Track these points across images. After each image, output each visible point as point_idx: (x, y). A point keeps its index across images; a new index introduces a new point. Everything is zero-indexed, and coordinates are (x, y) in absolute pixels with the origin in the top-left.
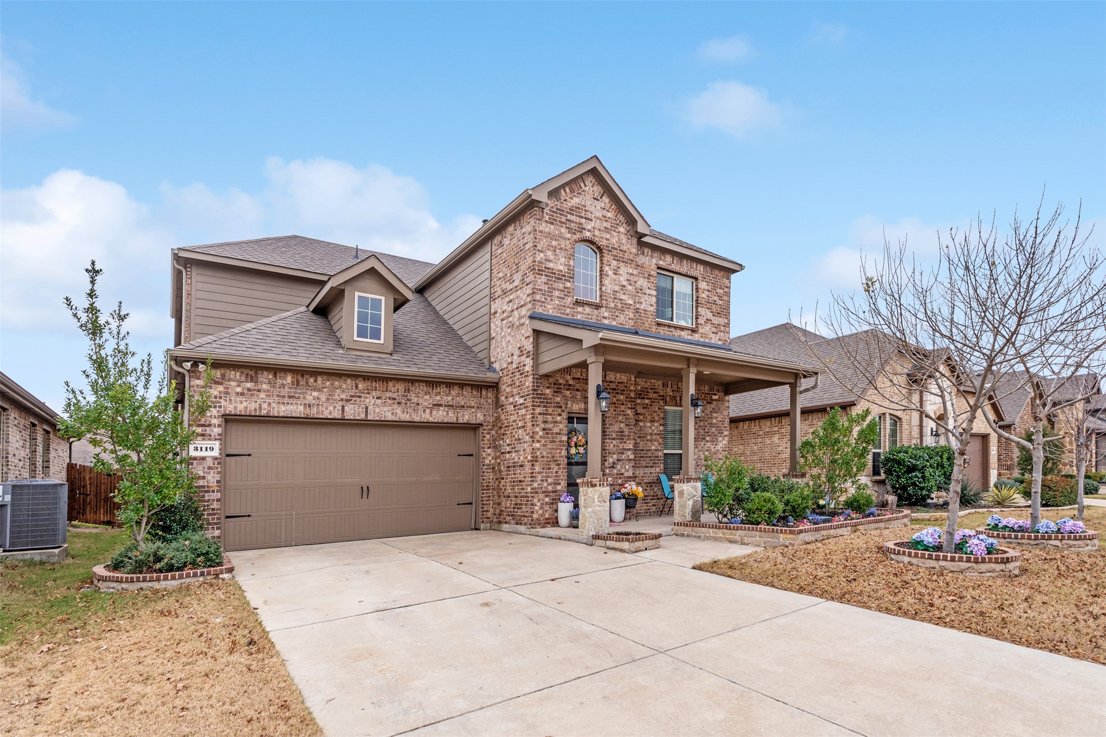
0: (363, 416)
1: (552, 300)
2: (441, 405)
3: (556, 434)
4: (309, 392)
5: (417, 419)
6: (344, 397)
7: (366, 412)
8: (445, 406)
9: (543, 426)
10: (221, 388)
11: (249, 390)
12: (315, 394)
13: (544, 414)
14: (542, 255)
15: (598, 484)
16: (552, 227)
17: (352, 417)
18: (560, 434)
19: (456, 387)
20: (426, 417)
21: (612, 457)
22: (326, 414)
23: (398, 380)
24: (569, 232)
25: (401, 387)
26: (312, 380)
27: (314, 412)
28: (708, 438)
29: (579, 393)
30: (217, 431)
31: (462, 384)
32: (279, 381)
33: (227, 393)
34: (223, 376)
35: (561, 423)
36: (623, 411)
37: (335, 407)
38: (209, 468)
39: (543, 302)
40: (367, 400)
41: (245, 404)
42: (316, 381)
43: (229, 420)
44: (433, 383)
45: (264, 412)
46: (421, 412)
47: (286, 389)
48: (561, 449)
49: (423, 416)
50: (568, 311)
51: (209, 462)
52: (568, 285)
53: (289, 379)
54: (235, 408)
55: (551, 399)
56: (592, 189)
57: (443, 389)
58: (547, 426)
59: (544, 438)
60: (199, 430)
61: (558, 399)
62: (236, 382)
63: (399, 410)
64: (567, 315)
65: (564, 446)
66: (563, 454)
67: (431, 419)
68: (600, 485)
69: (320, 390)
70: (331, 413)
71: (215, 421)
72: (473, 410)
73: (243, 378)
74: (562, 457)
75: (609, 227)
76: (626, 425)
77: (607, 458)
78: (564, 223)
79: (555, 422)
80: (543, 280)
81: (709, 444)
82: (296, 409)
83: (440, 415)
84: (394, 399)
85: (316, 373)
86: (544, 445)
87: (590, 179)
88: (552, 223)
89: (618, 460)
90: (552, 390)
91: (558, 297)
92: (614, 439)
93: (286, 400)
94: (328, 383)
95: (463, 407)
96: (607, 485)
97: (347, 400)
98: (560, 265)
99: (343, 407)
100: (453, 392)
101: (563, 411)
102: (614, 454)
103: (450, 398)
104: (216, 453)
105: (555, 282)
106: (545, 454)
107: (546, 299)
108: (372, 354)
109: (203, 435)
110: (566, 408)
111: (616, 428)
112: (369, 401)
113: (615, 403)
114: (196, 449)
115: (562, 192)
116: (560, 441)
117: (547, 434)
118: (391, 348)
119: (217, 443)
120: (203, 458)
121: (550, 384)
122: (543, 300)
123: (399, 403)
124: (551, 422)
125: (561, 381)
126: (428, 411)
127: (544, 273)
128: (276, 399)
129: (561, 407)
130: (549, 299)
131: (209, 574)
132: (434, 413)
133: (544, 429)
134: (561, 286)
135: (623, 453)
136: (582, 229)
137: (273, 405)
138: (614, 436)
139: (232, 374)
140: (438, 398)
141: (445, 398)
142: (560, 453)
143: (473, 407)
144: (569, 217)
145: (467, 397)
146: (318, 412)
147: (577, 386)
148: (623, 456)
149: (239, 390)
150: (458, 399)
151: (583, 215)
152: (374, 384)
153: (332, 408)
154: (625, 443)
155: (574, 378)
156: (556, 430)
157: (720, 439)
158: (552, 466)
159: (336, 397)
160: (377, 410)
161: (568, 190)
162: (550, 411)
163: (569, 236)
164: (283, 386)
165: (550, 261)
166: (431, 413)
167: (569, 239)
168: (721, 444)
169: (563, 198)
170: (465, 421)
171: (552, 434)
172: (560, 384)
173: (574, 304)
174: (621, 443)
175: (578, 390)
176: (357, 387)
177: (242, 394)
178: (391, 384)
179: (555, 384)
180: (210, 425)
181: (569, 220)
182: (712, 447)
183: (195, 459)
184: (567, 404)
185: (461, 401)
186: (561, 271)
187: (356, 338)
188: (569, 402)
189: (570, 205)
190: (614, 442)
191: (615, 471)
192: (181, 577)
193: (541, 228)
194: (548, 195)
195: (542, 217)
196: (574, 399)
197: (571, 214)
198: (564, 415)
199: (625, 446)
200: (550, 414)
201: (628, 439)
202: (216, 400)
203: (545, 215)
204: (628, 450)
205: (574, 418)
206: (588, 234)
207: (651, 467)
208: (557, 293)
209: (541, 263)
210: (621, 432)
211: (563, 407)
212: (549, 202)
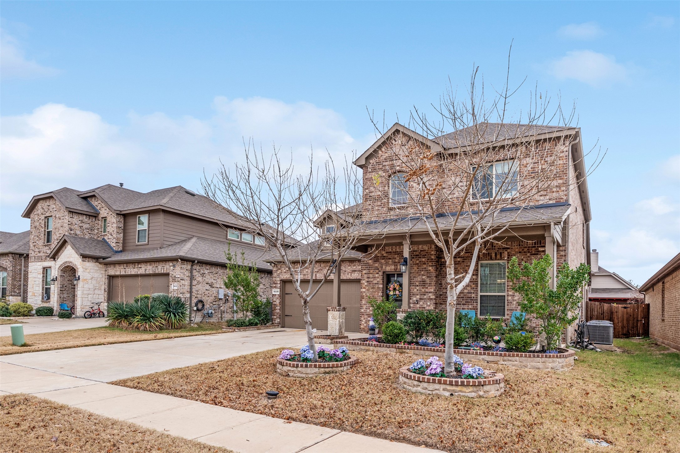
1: (373, 213)
2: (356, 271)
3: (375, 284)
4: (304, 270)
6: (316, 270)
8: (358, 271)
9: (367, 280)
10: (280, 271)
12: (307, 270)
13: (368, 274)
14: (367, 191)
17: (319, 278)
18: (377, 284)
20: (349, 277)
21: (415, 297)
24: (384, 172)
26: (305, 265)
27: (306, 277)
29: (391, 261)
30: (279, 285)
32: (296, 266)
33: (282, 272)
34: (280, 266)
35: (378, 278)
36: (425, 268)
37: (313, 275)
38: (277, 298)
40: (325, 271)
43: (283, 282)
46: (346, 274)
48: (379, 292)
52: (384, 201)
53: (299, 265)
55: (372, 265)
56: (400, 141)
58: (369, 280)
59: (368, 286)
60: (274, 285)
61: (377, 265)
62: (284, 268)
64: (383, 218)
65: (380, 290)
66: (379, 294)
67: (351, 278)
70: (312, 277)
71: (279, 282)
74: (379, 296)
76: (427, 277)
77: (412, 298)
78: (381, 169)
79: (375, 277)
80: (368, 203)
85: (306, 262)
86: (367, 290)
87: (399, 136)
89: (420, 299)
90: (373, 260)
91: (377, 210)
92: (418, 286)
97: (318, 272)
99: (316, 274)
101: (380, 271)
102: (417, 295)
104: (278, 293)
105: (375, 202)
106: (368, 295)
109: (275, 287)
110: (382, 269)
111: (419, 279)
113: (418, 264)
114: (274, 292)
116: (378, 288)
117: (370, 284)
119: (279, 290)
120: (276, 295)
121: (372, 257)
122: (368, 214)
124: (372, 278)
125: (379, 255)
126: (350, 274)
127: (368, 200)
129: (378, 269)
131: (232, 329)
132: (352, 275)
133: (368, 282)
134: (379, 204)
135: (425, 295)
136: (393, 166)
138: (417, 284)
140: (355, 267)
142: (378, 294)
144: (384, 164)
146: (308, 278)
147: (390, 257)
148: (425, 297)
149: (285, 271)
151: (394, 159)
152: (327, 264)
154: (427, 288)
155: (387, 252)
156: (375, 282)
161: (382, 149)
162: (371, 271)
163: (384, 174)
164: (297, 268)
165: (372, 192)
167: (384, 176)
169: (380, 155)
171: (373, 284)
172: (378, 257)
173: (388, 211)
174: (423, 288)
175: (390, 259)
176: (321, 266)
177: (285, 272)
179: (375, 257)
180: (277, 284)
181: (384, 166)
183: (274, 295)
184: (382, 267)
186: (379, 195)
188: (384, 266)
189: (385, 157)
190: (418, 288)
191: (418, 306)
192: (229, 328)
193: (367, 177)
194: (367, 159)
195: (367, 171)
196: (387, 264)
197: (386, 161)
198: (381, 273)
199: (427, 290)
200: (372, 273)
201: (429, 286)
202: (278, 275)
203: (369, 169)
204: (429, 292)
205: (395, 274)
206: (398, 168)
207: (463, 304)
208: (377, 208)
209: (367, 195)
210: (423, 281)
211: (380, 269)
212: (371, 161)
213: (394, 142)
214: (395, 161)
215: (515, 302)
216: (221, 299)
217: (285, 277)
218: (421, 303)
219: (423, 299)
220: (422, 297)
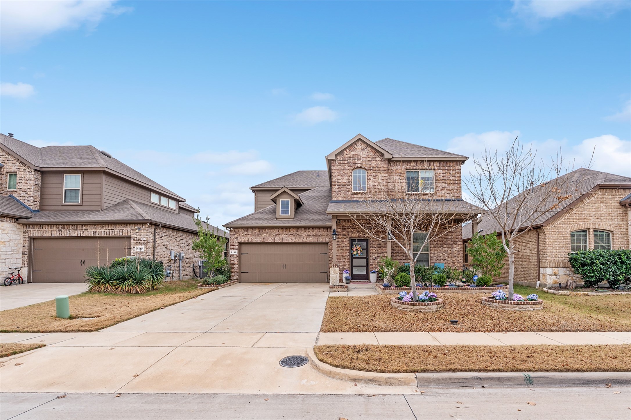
0: (281, 241)
1: (341, 195)
2: (311, 236)
4: (263, 234)
5: (301, 241)
6: (274, 235)
7: (282, 239)
9: (337, 243)
10: (238, 235)
11: (245, 234)
12: (265, 234)
14: (335, 178)
15: (333, 266)
16: (340, 166)
17: (277, 241)
18: (345, 246)
19: (316, 229)
20: (304, 240)
21: (374, 255)
22: (269, 241)
23: (293, 228)
24: (349, 167)
25: (294, 230)
26: (264, 230)
27: (265, 240)
28: (445, 246)
29: (355, 230)
30: (237, 247)
31: (319, 228)
32: (254, 231)
33: (240, 236)
34: (238, 231)
35: (346, 242)
37: (271, 238)
38: (235, 258)
39: (336, 196)
40: (282, 236)
41: (244, 239)
42: (265, 230)
43: (241, 244)
44: (307, 228)
45: (250, 241)
46: (302, 238)
47: (256, 233)
48: (346, 252)
49: (303, 240)
50: (349, 197)
51: (235, 256)
52: (349, 187)
53: (257, 230)
54: (242, 240)
55: (341, 233)
56: (361, 147)
57: (311, 230)
58: (339, 243)
59: (337, 248)
60: (232, 247)
61: (344, 233)
62: (242, 233)
63: (294, 238)
64: (349, 199)
65: (348, 251)
66: (347, 254)
67: (306, 241)
68: (334, 267)
69: (266, 233)
70: (270, 240)
71: (236, 244)
72: (324, 237)
73: (244, 231)
74: (347, 255)
75: (371, 159)
78: (346, 164)
79: (343, 242)
80: (336, 188)
81: (445, 249)
82: (259, 240)
83: (310, 239)
84: (292, 235)
85: (265, 228)
86: (337, 251)
87: (359, 143)
88: (340, 165)
89: (378, 257)
90: (341, 229)
91: (344, 193)
92: (376, 248)
93: (256, 237)
94: (269, 231)
95: (320, 236)
96: (337, 267)
97: (276, 236)
98: (345, 180)
99: (274, 238)
100: (315, 231)
101: (347, 237)
102: (376, 254)
103: (314, 233)
104: (237, 254)
105: (342, 187)
106: (338, 254)
107: (338, 195)
108: (285, 220)
109: (233, 248)
110: (348, 236)
111: (376, 243)
112: (283, 236)
113: (376, 233)
114: (232, 252)
115: (345, 152)
116: (346, 249)
117: (339, 246)
118: (293, 217)
119: (237, 250)
120: (233, 255)
121: (341, 227)
122: (337, 195)
123: (294, 236)
124: (341, 242)
125: (346, 226)
126: (305, 238)
127: (336, 185)
128: (253, 237)
129: (346, 236)
130: (339, 194)
131: (215, 286)
132: (307, 239)
133: (337, 245)
134: (345, 188)
135: (381, 254)
136: (355, 163)
137: (252, 239)
138: (375, 246)
139: (241, 230)
140: (309, 233)
141: (312, 233)
143: (324, 236)
144: (349, 161)
145: (322, 232)
146: (266, 241)
148: (381, 255)
149: (243, 235)
150: (318, 233)
151: (356, 158)
152: (285, 230)
153: (270, 239)
154: (382, 249)
155: (352, 224)
156: (343, 245)
157: (455, 246)
158: (342, 259)
159: (272, 235)
160: (286, 239)
161: (348, 150)
162: (340, 237)
163: (349, 168)
164: (255, 233)
165: (340, 180)
166: (306, 239)
167: (349, 169)
168: (455, 249)
169: (345, 154)
170: (321, 241)
171: (342, 246)
172: (346, 227)
173: (352, 194)
174: (379, 249)
175: (354, 228)
176: (279, 232)
177: (244, 236)
178: (291, 230)
179: (343, 227)
180: (235, 245)
181: (349, 162)
182: (449, 250)
183: (231, 255)
185: (319, 233)
186: (345, 183)
187: (280, 215)
188: (350, 234)
189: (349, 156)
190: (376, 249)
191: (376, 261)
192: (210, 286)
193: (335, 168)
194: (336, 155)
195: (335, 164)
196: (352, 232)
197: (349, 159)
198: (348, 239)
199: (382, 251)
200: (341, 239)
201: (384, 248)
202: (236, 238)
203: (336, 163)
204: (384, 252)
205: (356, 239)
206: (359, 165)
207: (404, 260)
208: (343, 192)
209: (335, 181)
210: (379, 245)
211: (347, 236)
212: (338, 157)
213: (355, 146)
214: (357, 160)
215: (435, 258)
216: (172, 260)
217: (243, 240)
218: (379, 260)
219: (380, 257)
220: (379, 255)
